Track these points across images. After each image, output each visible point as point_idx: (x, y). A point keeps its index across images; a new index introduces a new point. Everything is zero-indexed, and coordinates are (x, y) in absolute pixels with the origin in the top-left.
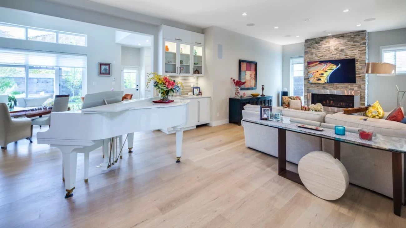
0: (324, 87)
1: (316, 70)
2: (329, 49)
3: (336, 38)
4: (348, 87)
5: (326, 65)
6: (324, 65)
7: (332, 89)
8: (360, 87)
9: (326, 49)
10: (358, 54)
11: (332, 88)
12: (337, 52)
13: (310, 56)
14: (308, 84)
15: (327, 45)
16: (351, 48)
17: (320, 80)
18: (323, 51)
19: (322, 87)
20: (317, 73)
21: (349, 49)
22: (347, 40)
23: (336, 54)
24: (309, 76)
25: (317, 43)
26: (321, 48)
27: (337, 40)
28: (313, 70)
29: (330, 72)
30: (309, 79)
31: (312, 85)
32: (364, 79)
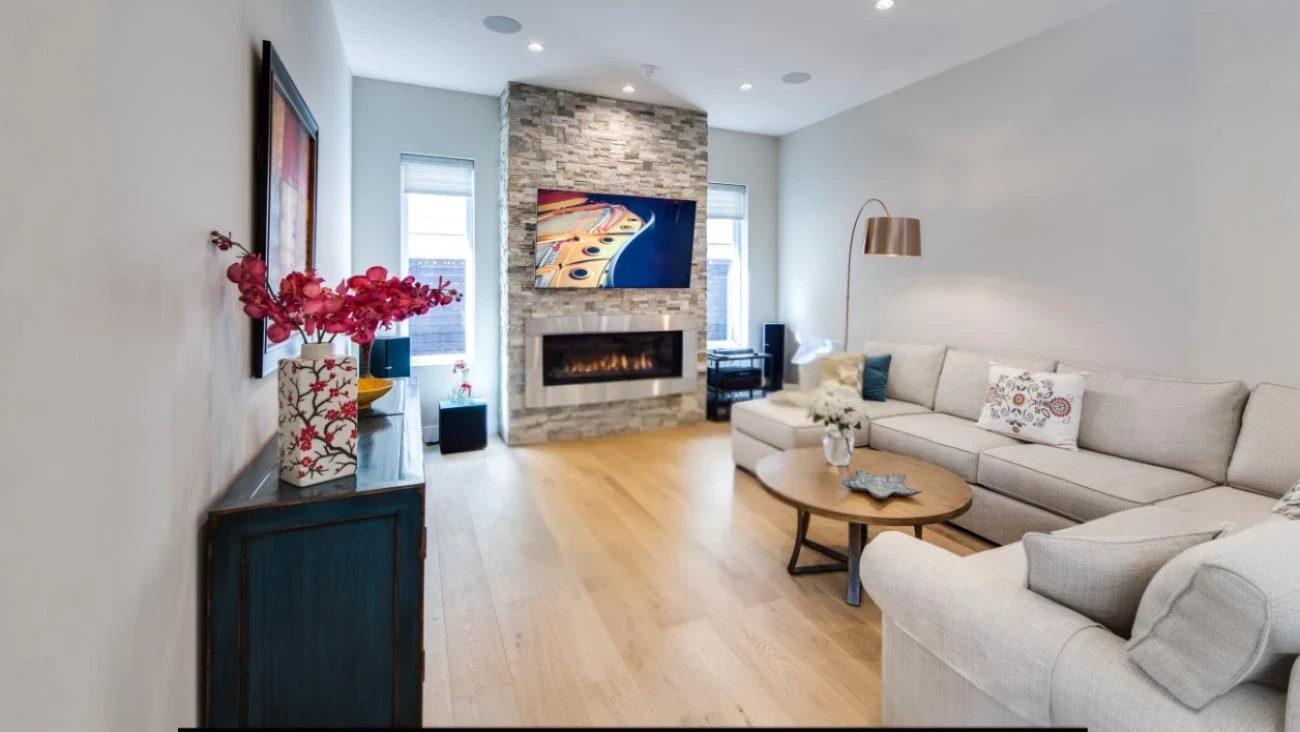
0: (590, 306)
1: (569, 232)
2: (608, 150)
3: (628, 114)
4: (665, 302)
5: (608, 215)
6: (601, 211)
7: (616, 310)
8: (694, 301)
9: (596, 150)
10: (690, 187)
11: (618, 306)
12: (632, 167)
13: (534, 166)
14: (528, 293)
15: (600, 132)
16: (673, 162)
17: (581, 273)
18: (585, 153)
19: (584, 306)
20: (576, 243)
21: (668, 164)
22: (664, 131)
23: (627, 176)
24: (538, 255)
25: (561, 111)
26: (578, 139)
27: (633, 122)
28: (556, 228)
29: (620, 244)
30: (539, 271)
31: (544, 299)
32: (704, 274)
